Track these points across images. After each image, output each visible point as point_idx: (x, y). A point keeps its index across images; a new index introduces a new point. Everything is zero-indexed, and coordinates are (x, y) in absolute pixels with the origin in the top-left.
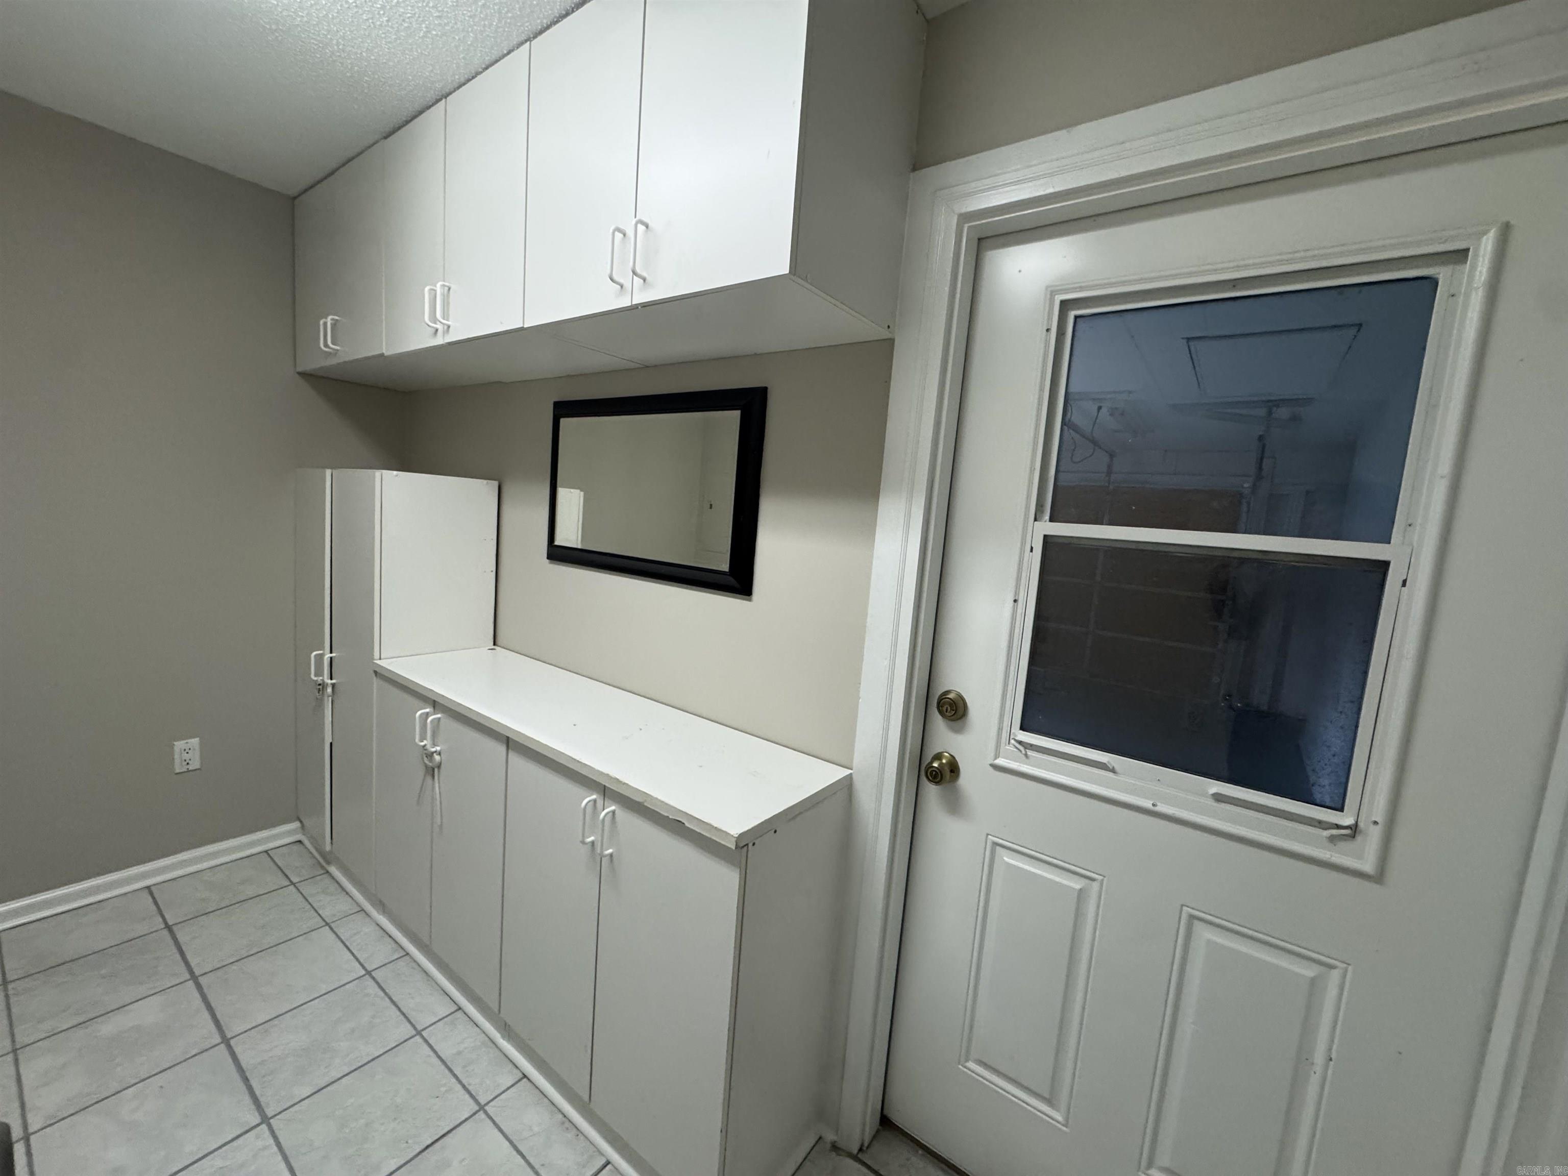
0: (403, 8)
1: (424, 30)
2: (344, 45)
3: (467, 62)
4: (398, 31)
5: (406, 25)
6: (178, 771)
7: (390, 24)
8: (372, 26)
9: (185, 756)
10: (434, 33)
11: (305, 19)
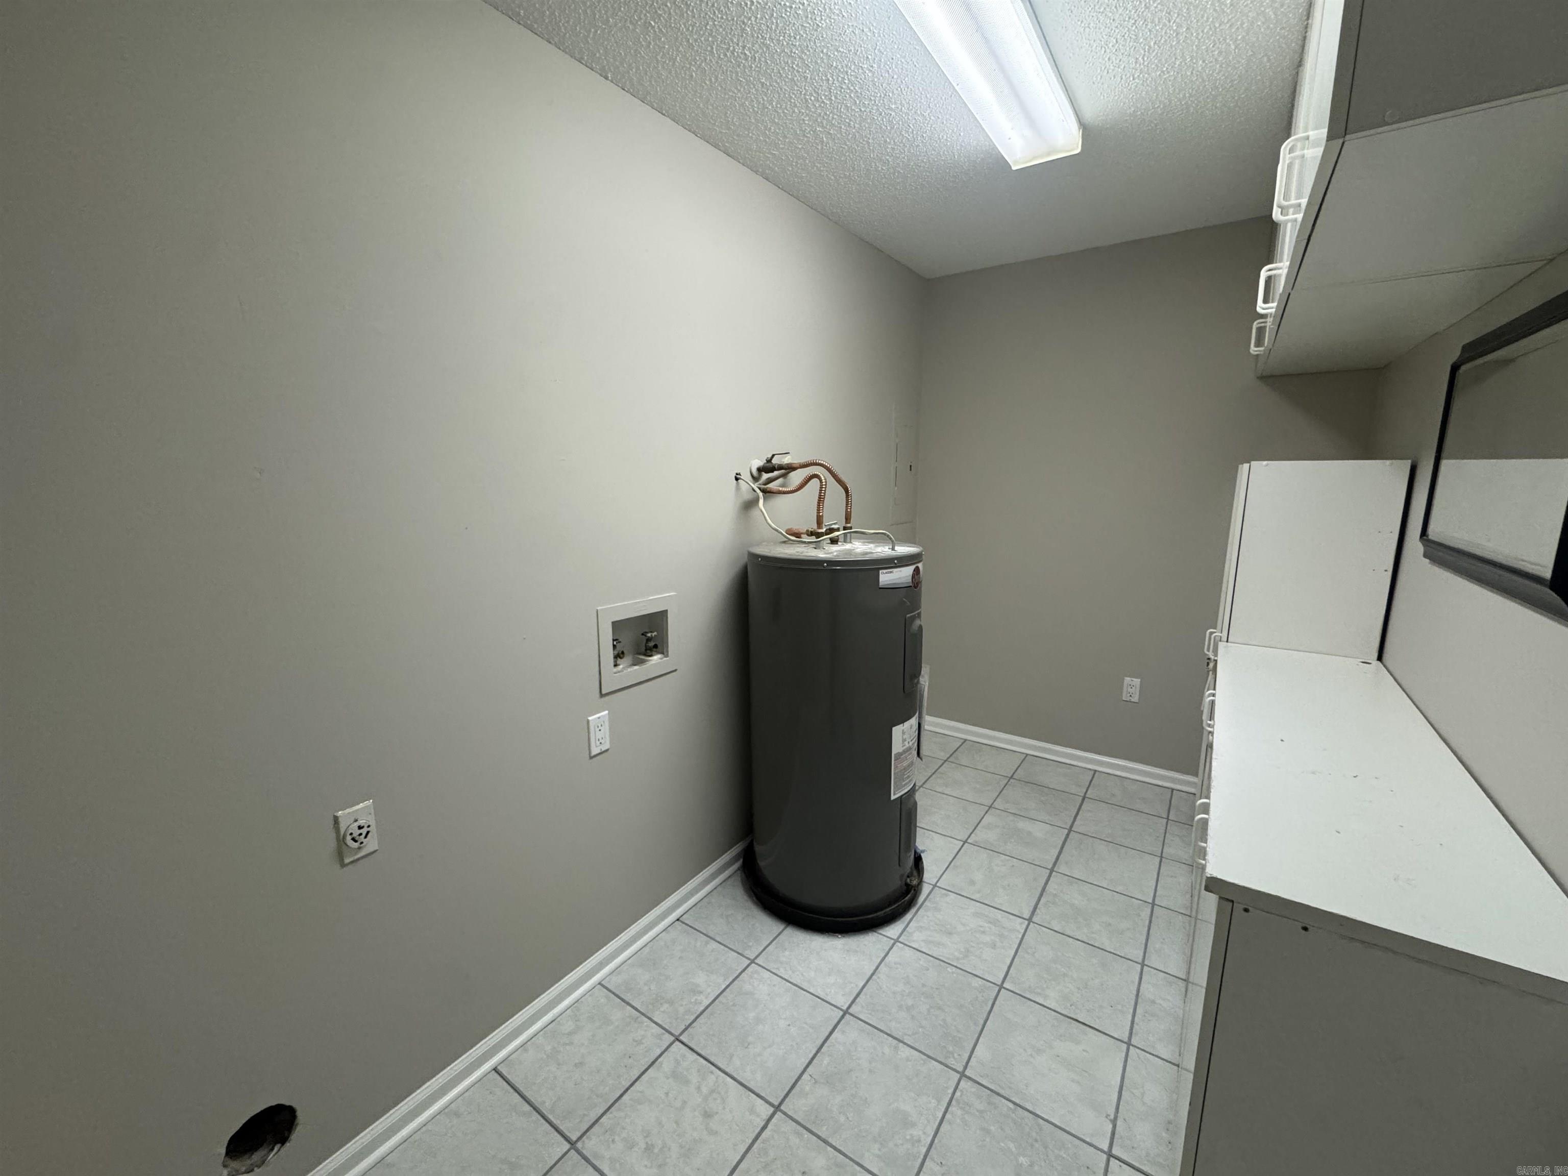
0: (1203, 45)
1: (1231, 42)
2: (1196, 99)
3: (1288, 29)
4: (1216, 60)
5: (1216, 53)
6: (1124, 699)
7: (1207, 62)
8: (1198, 73)
9: (1130, 690)
10: (1240, 37)
11: (1162, 106)
